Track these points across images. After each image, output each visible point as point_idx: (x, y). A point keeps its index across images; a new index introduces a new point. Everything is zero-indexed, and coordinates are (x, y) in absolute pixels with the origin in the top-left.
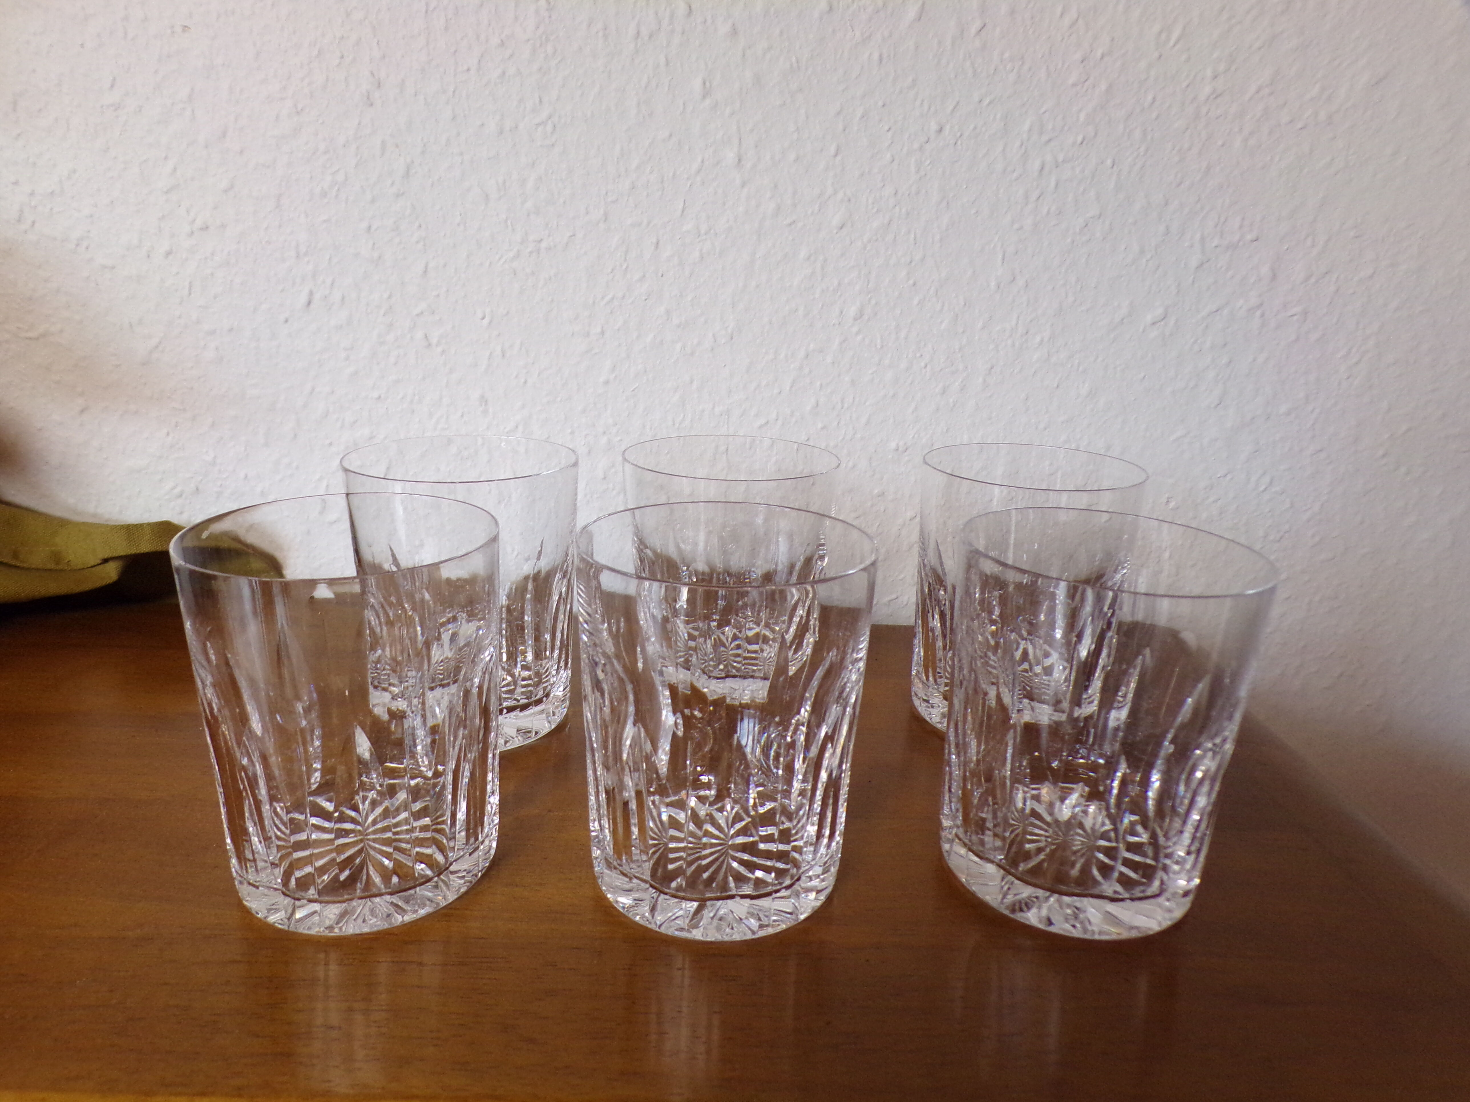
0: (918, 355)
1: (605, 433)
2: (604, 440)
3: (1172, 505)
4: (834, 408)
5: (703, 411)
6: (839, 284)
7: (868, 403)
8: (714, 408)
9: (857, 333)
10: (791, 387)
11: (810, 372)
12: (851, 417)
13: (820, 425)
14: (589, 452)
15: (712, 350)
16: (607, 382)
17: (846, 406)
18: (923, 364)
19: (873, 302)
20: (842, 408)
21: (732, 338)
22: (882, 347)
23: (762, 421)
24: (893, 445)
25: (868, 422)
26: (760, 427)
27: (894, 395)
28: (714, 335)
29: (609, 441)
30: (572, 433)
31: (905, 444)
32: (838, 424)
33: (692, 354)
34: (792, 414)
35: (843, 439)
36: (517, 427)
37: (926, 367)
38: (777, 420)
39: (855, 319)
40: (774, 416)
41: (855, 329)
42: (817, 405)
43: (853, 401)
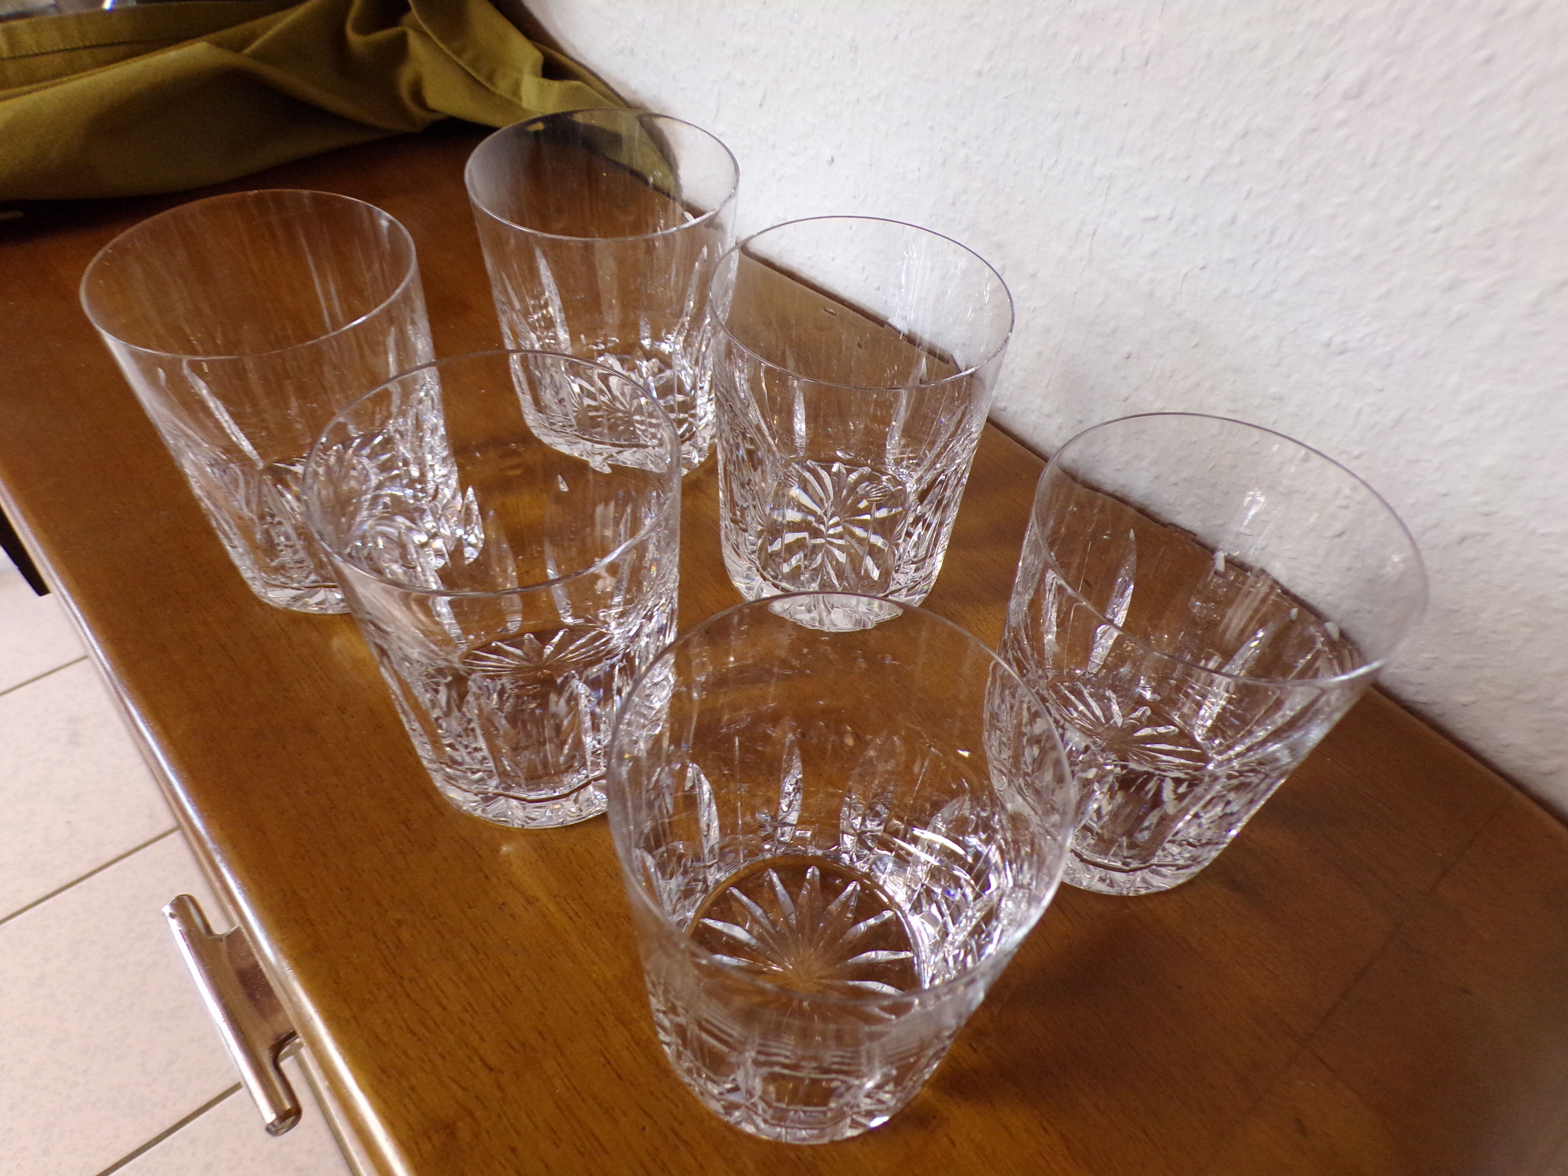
0: (1434, 203)
1: (964, 144)
2: (962, 153)
4: (1255, 237)
5: (1080, 164)
6: (1345, 19)
7: (1312, 252)
8: (1094, 165)
9: (1343, 123)
10: (1206, 176)
11: (1241, 164)
12: (1277, 263)
13: (1227, 255)
14: (944, 163)
15: (1116, 73)
16: (979, 74)
17: (1276, 240)
18: (1434, 223)
19: (1393, 73)
20: (1269, 242)
21: (1147, 64)
22: (1373, 165)
23: (1150, 212)
24: (1325, 335)
25: (1300, 283)
26: (1146, 220)
27: (1359, 257)
28: (1124, 50)
29: (967, 158)
30: (931, 128)
31: (1344, 343)
32: (1254, 264)
33: (1088, 70)
34: (1194, 220)
35: (1254, 291)
36: (880, 96)
37: (1438, 230)
38: (1170, 219)
39: (1347, 96)
40: (1168, 211)
41: (1340, 115)
42: (1233, 221)
43: (1290, 239)
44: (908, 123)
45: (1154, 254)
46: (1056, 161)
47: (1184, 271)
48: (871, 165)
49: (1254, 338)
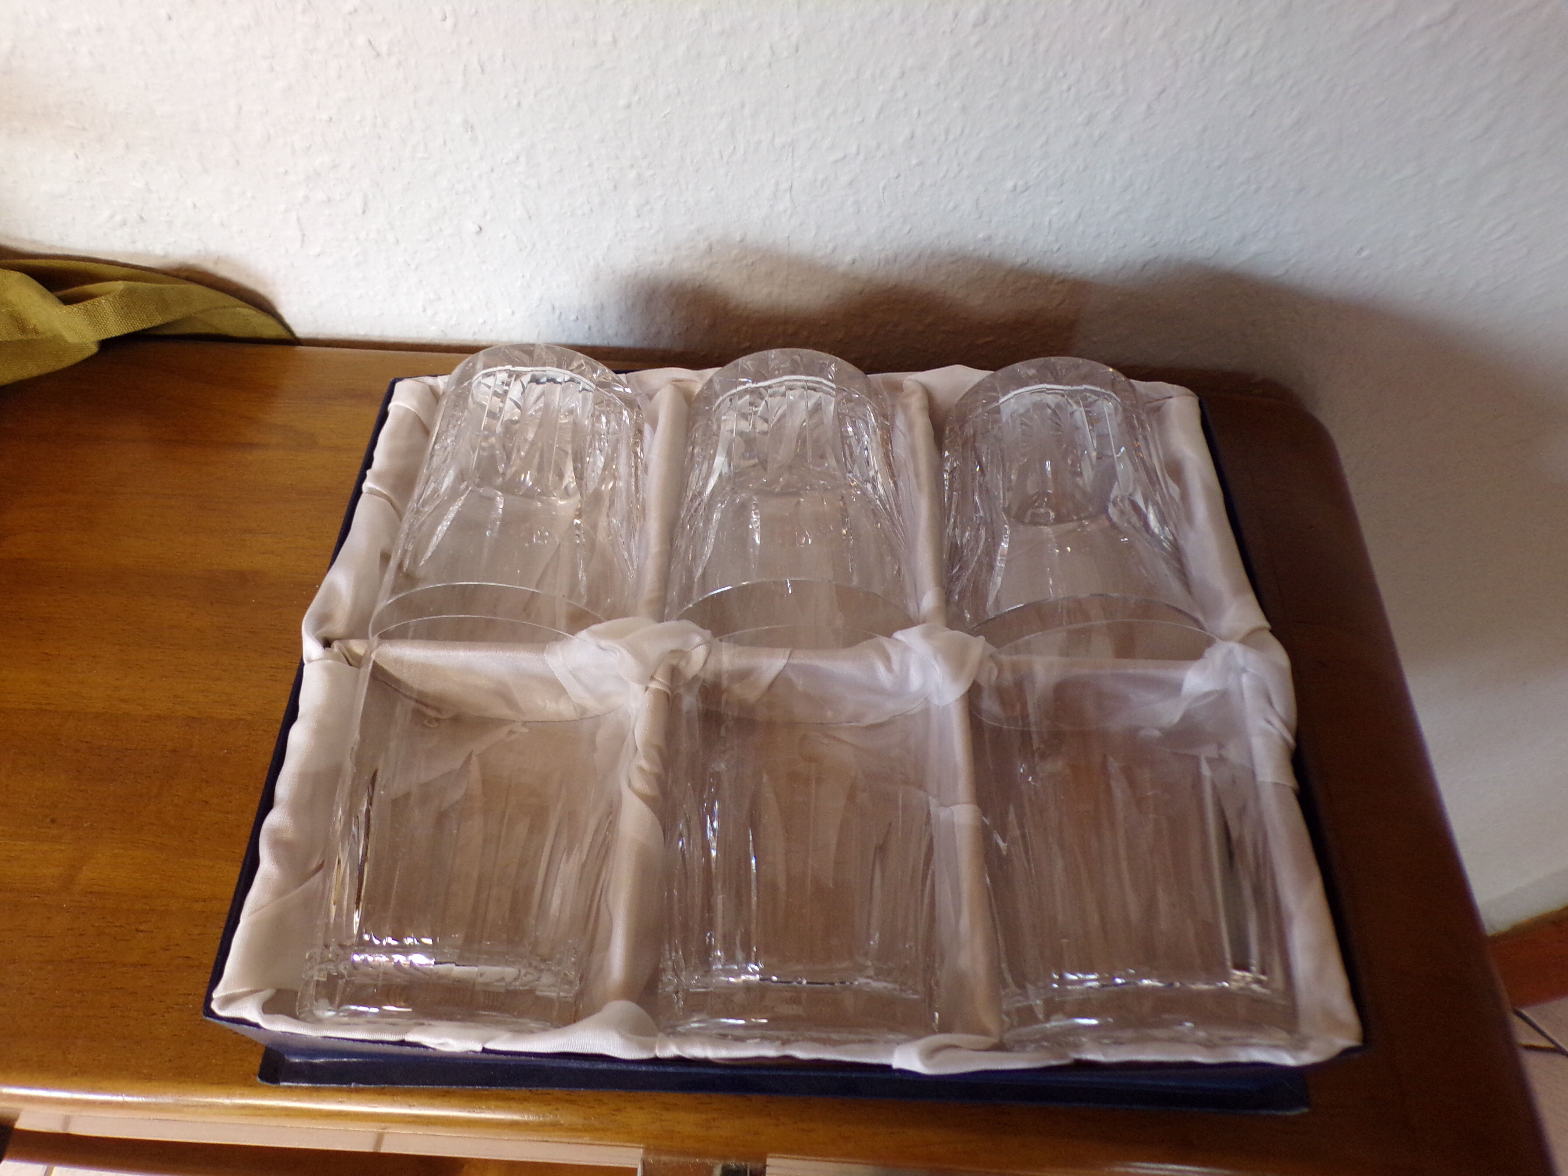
0: (1061, 74)
1: (632, 166)
2: (632, 174)
3: (1365, 254)
4: (934, 141)
5: (759, 142)
7: (982, 135)
9: (977, 44)
10: (879, 114)
11: (906, 95)
12: (957, 152)
13: (914, 161)
14: (615, 187)
15: (770, 65)
16: (629, 106)
17: (951, 138)
18: (1065, 87)
20: (946, 140)
21: (797, 51)
22: (1010, 64)
23: (838, 155)
24: (1010, 184)
25: (979, 158)
26: (835, 162)
27: (1018, 126)
28: (771, 48)
29: (639, 176)
30: (590, 165)
31: (1026, 183)
32: (939, 160)
33: (742, 70)
34: (878, 147)
35: (944, 177)
36: (518, 158)
37: (1069, 89)
38: (858, 154)
39: (975, 26)
40: (854, 149)
41: (974, 39)
42: (912, 136)
43: (962, 132)
44: (561, 170)
45: (851, 183)
46: (735, 148)
47: (881, 186)
48: (530, 217)
49: (956, 208)
